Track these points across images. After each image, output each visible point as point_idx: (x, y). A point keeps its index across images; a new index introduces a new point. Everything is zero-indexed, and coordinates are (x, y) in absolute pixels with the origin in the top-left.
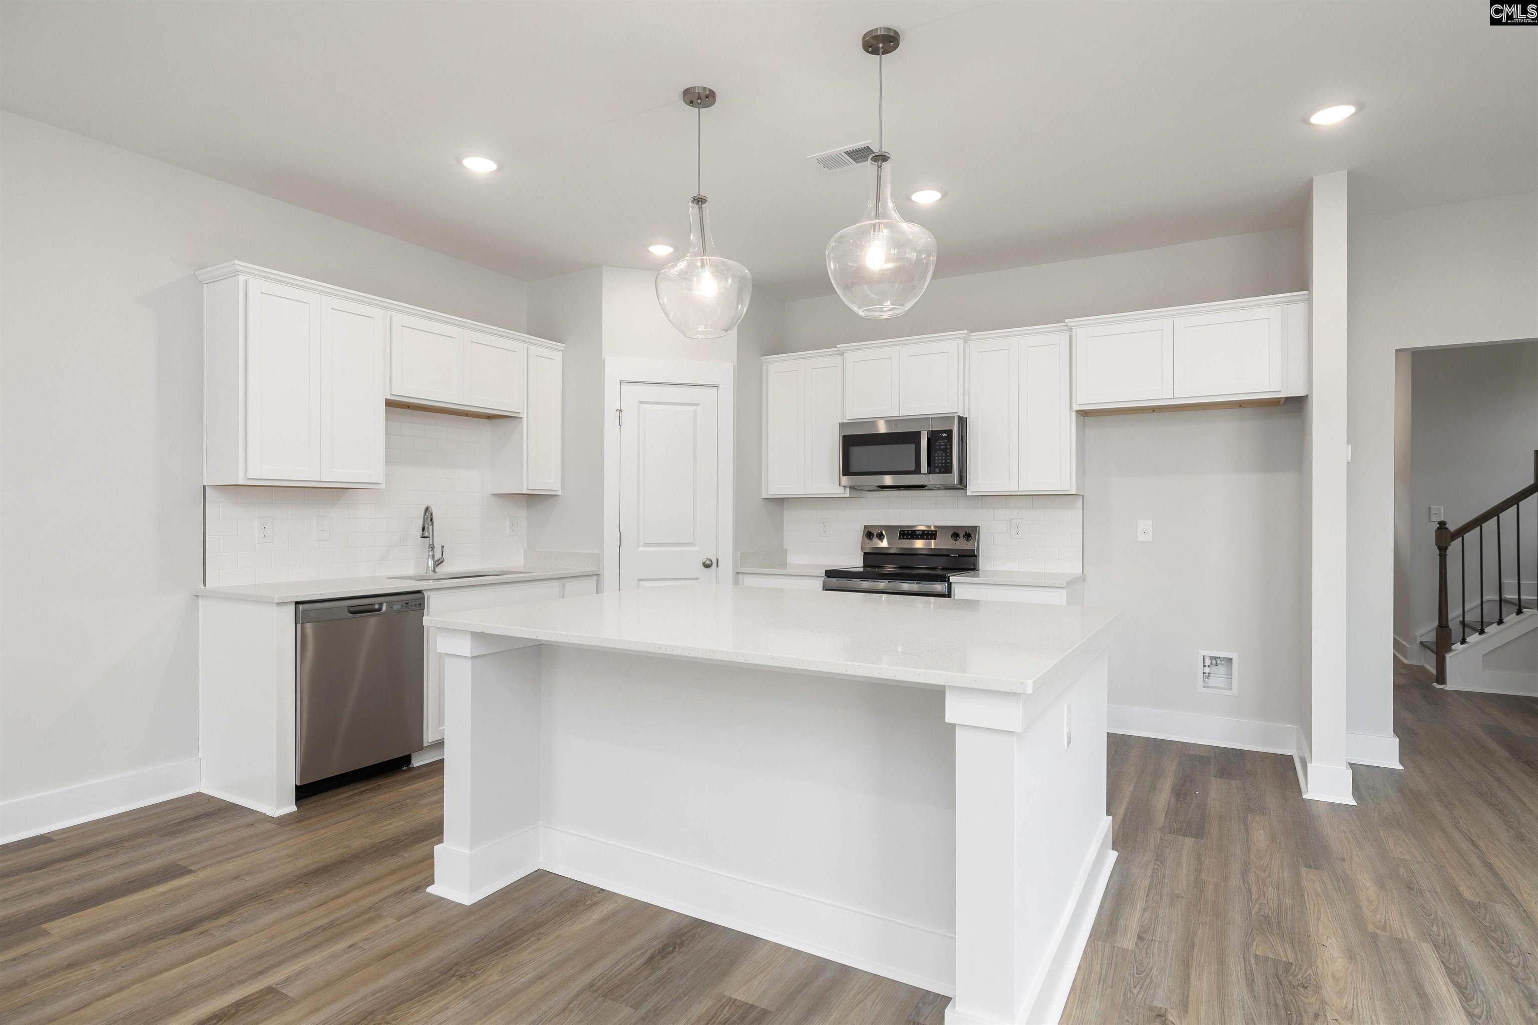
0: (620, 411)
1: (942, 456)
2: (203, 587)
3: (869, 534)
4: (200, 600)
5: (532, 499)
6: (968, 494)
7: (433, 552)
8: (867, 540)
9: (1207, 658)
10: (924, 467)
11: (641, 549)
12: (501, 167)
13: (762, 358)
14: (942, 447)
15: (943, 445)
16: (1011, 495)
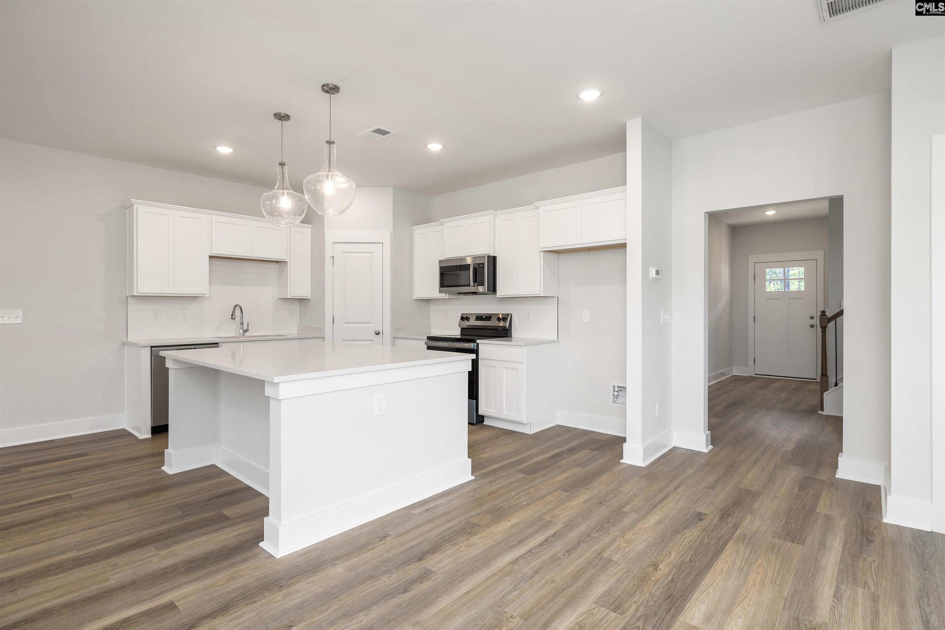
0: (333, 257)
1: (480, 277)
2: (126, 340)
3: (462, 319)
4: (126, 347)
5: (302, 301)
6: (497, 297)
7: (243, 326)
8: (462, 321)
9: (616, 387)
10: (472, 284)
11: (344, 325)
12: (235, 151)
13: (412, 227)
14: (480, 272)
15: (481, 271)
16: (525, 297)
